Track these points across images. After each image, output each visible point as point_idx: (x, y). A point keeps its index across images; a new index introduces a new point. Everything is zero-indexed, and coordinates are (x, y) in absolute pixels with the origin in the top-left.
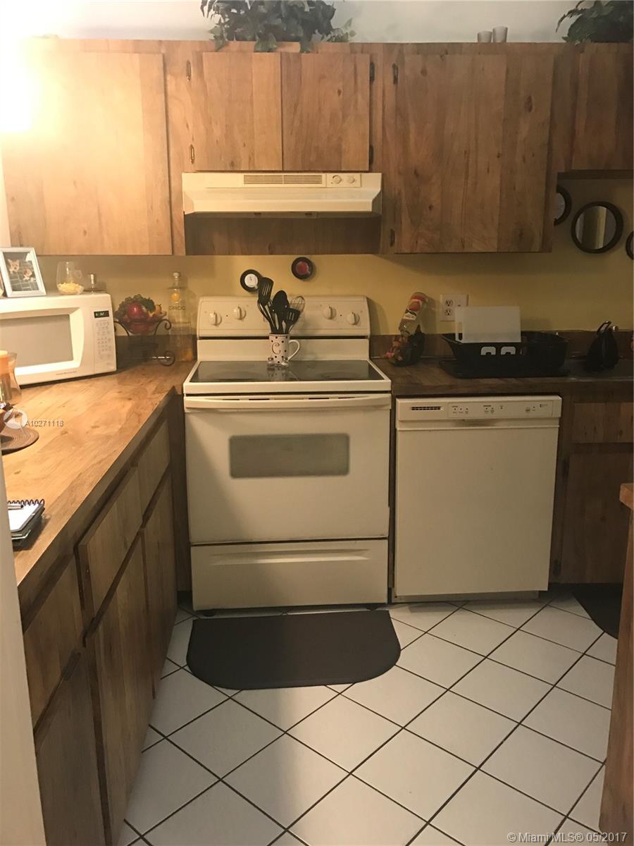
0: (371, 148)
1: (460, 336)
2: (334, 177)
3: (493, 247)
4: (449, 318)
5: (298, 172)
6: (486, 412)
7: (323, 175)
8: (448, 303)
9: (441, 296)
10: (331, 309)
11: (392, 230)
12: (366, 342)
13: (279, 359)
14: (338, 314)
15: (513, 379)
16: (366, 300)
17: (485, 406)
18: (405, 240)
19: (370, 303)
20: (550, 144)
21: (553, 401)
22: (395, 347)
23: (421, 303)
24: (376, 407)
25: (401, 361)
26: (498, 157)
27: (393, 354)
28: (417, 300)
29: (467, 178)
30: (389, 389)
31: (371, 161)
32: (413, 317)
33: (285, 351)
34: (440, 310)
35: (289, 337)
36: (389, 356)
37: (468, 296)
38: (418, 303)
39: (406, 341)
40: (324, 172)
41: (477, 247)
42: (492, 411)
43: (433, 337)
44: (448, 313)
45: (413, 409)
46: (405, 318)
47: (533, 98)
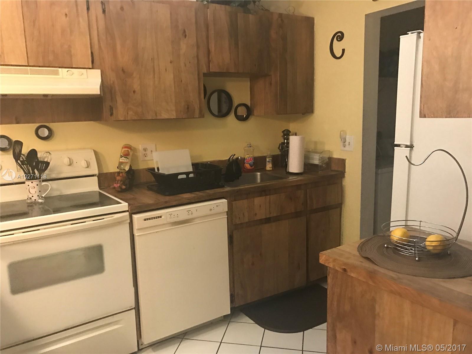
0: (92, 53)
1: (158, 169)
2: (67, 71)
3: (173, 115)
4: (146, 158)
5: (40, 67)
6: (189, 215)
7: (60, 69)
8: (145, 150)
9: (140, 145)
10: (70, 159)
11: (110, 106)
12: (96, 178)
13: (35, 197)
14: (75, 162)
15: (197, 192)
16: (93, 151)
17: (187, 211)
18: (120, 112)
19: (96, 153)
20: (197, 56)
21: (222, 202)
22: (119, 180)
23: (129, 150)
24: (119, 223)
25: (124, 189)
26: (171, 62)
27: (119, 185)
28: (127, 149)
29: (154, 75)
30: (127, 209)
31: (93, 62)
32: (126, 160)
33: (40, 191)
34: (140, 154)
35: (41, 181)
36: (116, 187)
37: (156, 145)
38: (128, 151)
39: (125, 175)
40: (60, 67)
41: (165, 116)
42: (192, 214)
43: (139, 171)
44: (145, 156)
45: (145, 220)
46: (121, 161)
47: (186, 30)
